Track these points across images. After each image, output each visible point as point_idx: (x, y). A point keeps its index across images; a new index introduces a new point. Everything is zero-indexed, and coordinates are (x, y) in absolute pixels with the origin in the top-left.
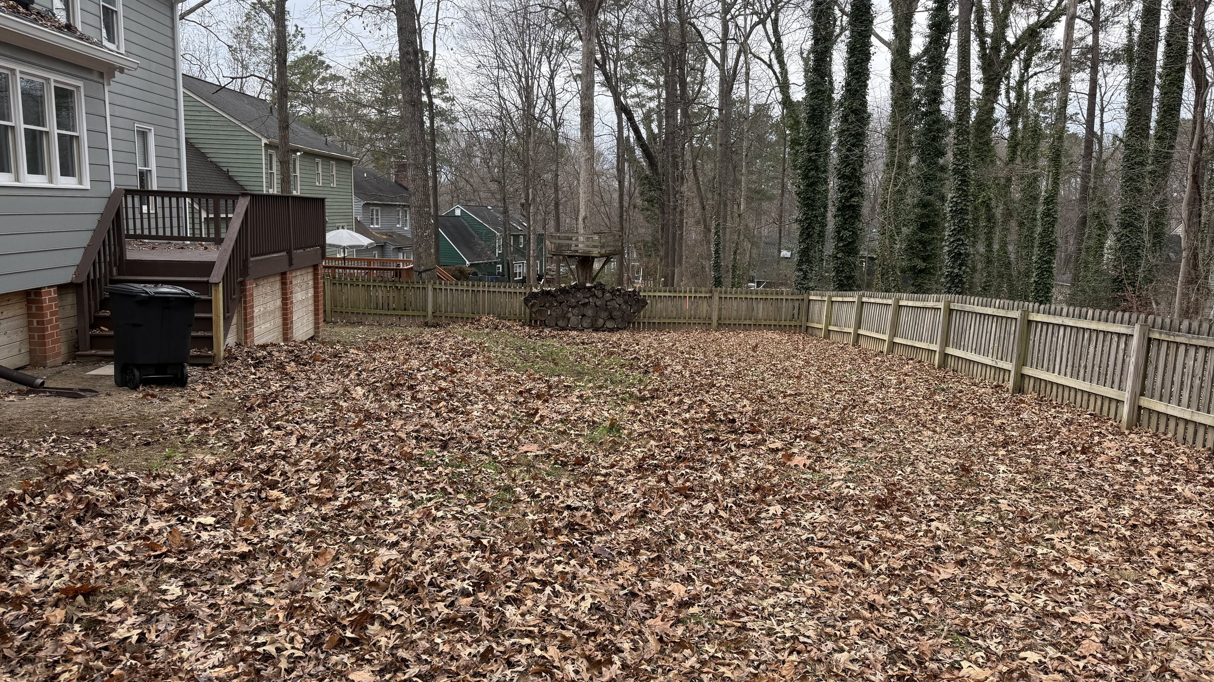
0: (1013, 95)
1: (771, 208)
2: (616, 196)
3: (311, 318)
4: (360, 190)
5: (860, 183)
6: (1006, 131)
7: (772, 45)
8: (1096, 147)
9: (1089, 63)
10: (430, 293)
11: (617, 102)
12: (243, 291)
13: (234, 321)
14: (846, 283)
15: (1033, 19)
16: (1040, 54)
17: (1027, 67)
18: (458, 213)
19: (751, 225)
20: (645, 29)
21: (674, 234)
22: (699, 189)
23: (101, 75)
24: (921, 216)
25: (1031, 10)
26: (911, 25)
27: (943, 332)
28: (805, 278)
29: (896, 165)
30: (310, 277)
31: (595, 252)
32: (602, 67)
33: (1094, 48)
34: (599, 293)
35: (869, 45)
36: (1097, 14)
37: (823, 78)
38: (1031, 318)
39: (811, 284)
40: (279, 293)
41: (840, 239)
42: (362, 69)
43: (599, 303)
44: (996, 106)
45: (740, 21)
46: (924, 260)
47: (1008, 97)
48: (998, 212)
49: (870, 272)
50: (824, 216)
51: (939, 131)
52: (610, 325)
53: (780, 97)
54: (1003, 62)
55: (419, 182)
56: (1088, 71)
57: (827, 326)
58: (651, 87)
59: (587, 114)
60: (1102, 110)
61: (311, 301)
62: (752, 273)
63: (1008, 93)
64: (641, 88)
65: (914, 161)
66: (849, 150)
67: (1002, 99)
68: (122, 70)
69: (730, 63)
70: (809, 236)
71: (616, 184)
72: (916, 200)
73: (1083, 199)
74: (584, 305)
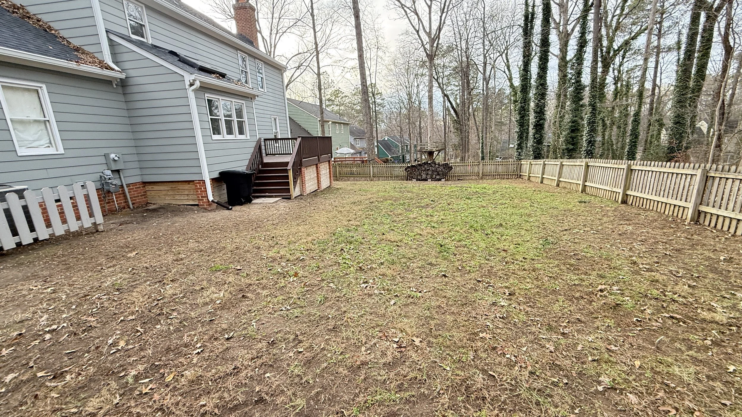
0: (616, 72)
1: (506, 128)
2: (443, 128)
3: (329, 179)
4: (352, 133)
5: (544, 114)
6: (612, 88)
7: (505, 63)
8: (657, 91)
9: (655, 53)
10: (371, 168)
11: (443, 92)
12: (301, 171)
13: (298, 182)
14: (538, 156)
15: (627, 38)
16: (630, 53)
17: (623, 58)
18: (386, 139)
19: (497, 135)
20: (454, 64)
21: (465, 141)
22: (476, 123)
23: (251, 99)
24: (572, 126)
25: (626, 33)
26: (567, 46)
27: (584, 176)
28: (519, 155)
29: (561, 106)
30: (328, 165)
31: (434, 150)
32: (437, 80)
33: (658, 47)
34: (433, 165)
35: (548, 56)
36: (660, 31)
37: (527, 72)
38: (632, 168)
39: (522, 158)
40: (315, 171)
41: (535, 138)
42: (354, 92)
43: (433, 169)
44: (607, 77)
45: (492, 56)
46: (573, 145)
47: (614, 72)
48: (608, 122)
49: (548, 151)
50: (528, 129)
51: (581, 89)
52: (438, 177)
53: (509, 84)
54: (611, 58)
55: (369, 129)
56: (654, 57)
57: (529, 174)
58: (457, 86)
59: (431, 98)
60: (661, 73)
61: (328, 173)
62: (497, 154)
63: (614, 70)
64: (453, 87)
65: (568, 103)
66: (539, 101)
67: (611, 73)
68: (258, 96)
69: (488, 73)
70: (521, 138)
71: (442, 123)
72: (569, 120)
73: (651, 114)
74: (428, 170)
